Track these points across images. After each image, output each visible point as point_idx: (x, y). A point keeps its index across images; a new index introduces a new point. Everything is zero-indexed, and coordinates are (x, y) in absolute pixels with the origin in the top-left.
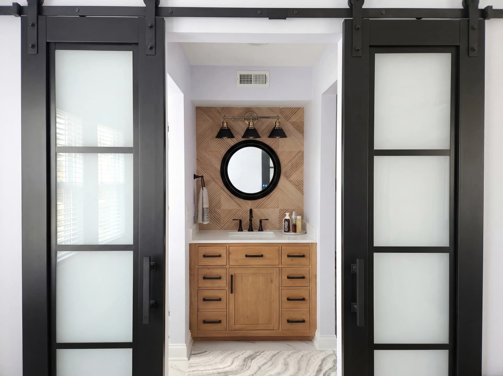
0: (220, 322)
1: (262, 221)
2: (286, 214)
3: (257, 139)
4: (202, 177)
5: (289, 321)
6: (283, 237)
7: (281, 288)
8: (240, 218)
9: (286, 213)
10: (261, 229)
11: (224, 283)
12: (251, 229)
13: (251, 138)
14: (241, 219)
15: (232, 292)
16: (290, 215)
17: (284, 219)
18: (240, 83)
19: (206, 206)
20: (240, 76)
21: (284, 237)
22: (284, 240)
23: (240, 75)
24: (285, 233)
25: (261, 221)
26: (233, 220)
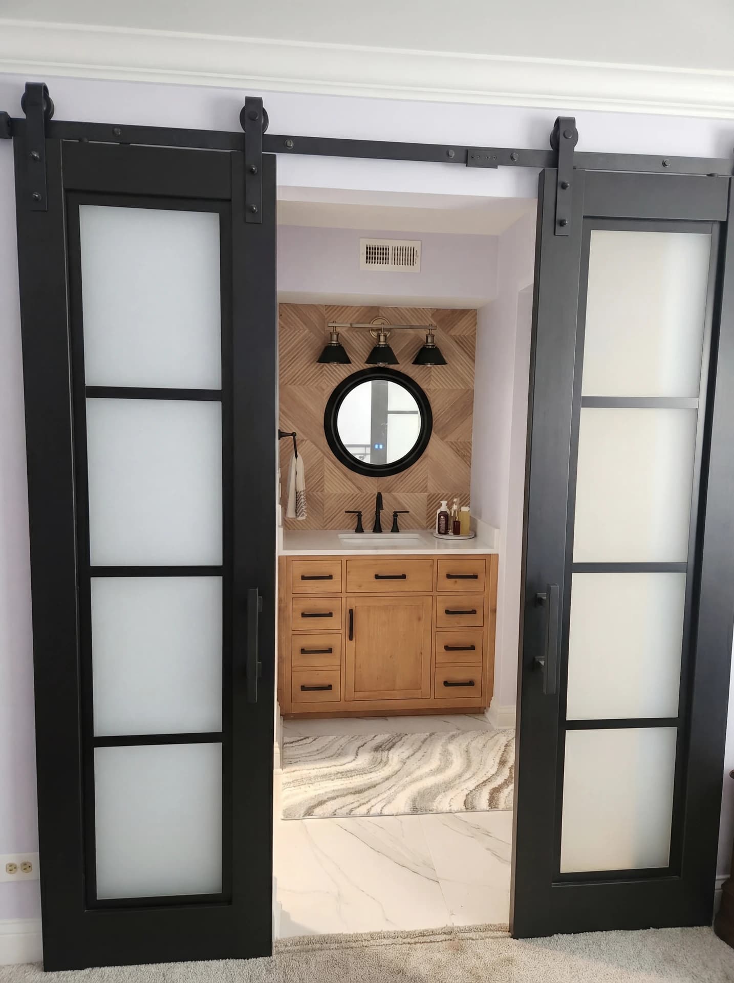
0: (329, 687)
1: (398, 514)
2: (441, 504)
3: (392, 366)
4: (294, 434)
5: (446, 684)
6: (436, 543)
7: (434, 629)
8: (359, 508)
9: (442, 502)
10: (395, 529)
11: (337, 623)
12: (377, 529)
13: (381, 365)
14: (360, 510)
15: (351, 638)
16: (449, 506)
17: (438, 511)
18: (367, 262)
19: (301, 487)
20: (367, 248)
21: (438, 543)
22: (438, 549)
23: (367, 245)
24: (440, 536)
25: (395, 514)
26: (346, 512)
